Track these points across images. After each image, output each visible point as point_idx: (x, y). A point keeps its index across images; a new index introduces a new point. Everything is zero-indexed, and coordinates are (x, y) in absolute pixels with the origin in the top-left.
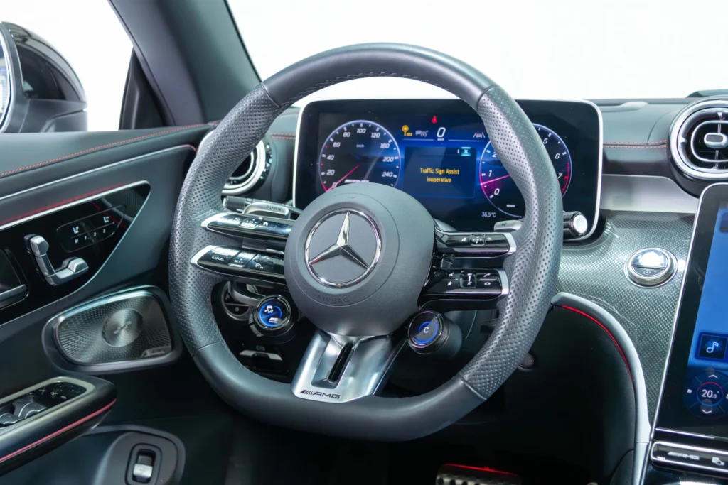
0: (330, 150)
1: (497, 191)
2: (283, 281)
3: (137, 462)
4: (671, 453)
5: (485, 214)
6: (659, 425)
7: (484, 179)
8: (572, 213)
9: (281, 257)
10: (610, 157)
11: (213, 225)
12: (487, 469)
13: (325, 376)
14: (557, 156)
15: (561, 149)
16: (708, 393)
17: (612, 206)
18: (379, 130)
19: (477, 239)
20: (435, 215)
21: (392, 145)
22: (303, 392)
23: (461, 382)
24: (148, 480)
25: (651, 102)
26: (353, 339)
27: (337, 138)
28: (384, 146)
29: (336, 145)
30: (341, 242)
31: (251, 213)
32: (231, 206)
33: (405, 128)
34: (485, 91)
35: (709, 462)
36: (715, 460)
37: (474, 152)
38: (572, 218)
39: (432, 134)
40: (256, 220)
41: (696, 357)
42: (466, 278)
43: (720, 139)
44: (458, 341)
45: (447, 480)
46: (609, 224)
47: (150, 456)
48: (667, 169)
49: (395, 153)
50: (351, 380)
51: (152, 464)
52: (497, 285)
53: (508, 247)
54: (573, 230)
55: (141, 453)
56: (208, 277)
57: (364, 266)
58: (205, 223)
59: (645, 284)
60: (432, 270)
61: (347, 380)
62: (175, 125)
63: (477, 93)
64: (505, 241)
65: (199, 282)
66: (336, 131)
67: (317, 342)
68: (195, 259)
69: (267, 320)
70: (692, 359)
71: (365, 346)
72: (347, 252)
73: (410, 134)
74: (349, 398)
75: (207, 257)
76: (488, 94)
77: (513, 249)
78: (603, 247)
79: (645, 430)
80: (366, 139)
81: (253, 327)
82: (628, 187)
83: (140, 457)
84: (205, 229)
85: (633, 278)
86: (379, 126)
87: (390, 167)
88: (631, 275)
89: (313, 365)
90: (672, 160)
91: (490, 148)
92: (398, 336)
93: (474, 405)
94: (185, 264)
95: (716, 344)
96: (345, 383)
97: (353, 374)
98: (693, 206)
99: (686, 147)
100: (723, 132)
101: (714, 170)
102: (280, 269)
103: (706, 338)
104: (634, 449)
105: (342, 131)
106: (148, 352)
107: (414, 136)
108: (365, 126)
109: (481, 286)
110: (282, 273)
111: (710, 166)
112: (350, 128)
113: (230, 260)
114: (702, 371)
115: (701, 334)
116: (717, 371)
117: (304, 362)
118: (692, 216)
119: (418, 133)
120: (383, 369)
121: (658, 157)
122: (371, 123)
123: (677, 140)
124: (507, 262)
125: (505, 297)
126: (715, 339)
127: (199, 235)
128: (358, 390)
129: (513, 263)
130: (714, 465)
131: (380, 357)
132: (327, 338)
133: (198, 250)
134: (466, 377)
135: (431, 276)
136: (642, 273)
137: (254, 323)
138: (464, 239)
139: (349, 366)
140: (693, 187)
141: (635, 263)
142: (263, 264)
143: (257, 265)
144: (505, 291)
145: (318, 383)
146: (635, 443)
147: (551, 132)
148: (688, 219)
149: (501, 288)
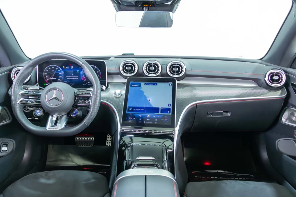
0: (46, 72)
1: (85, 80)
2: (41, 105)
3: (3, 147)
4: (124, 130)
5: (83, 85)
6: (122, 125)
7: (82, 77)
8: (102, 86)
9: (40, 99)
10: (108, 72)
11: (22, 94)
12: (86, 135)
13: (53, 124)
14: (98, 72)
15: (98, 71)
16: (130, 118)
17: (109, 81)
18: (58, 67)
19: (84, 93)
20: (73, 87)
21: (61, 70)
22: (49, 129)
23: (83, 123)
24: (6, 151)
25: (116, 57)
26: (58, 116)
27: (47, 69)
28: (59, 71)
29: (47, 71)
30: (54, 96)
31: (30, 90)
32: (25, 88)
33: (64, 67)
34: (83, 63)
35: (131, 131)
36: (132, 131)
37: (80, 71)
38: (102, 87)
39: (70, 68)
40: (32, 92)
41: (128, 111)
42: (82, 101)
43: (129, 68)
44: (82, 114)
45: (78, 138)
46: (109, 85)
47: (6, 145)
48: (120, 74)
49: (62, 72)
50: (59, 125)
51: (7, 147)
52: (89, 103)
53: (90, 95)
54: (103, 89)
55: (3, 145)
56: (22, 105)
57: (60, 101)
58: (20, 93)
59: (117, 97)
60: (75, 100)
61: (58, 125)
62: (3, 67)
63: (81, 63)
64: (89, 93)
65: (20, 107)
66: (47, 67)
67: (50, 117)
68: (18, 102)
69: (38, 114)
70: (127, 112)
71: (61, 117)
72: (56, 98)
73: (65, 68)
74: (59, 128)
75: (21, 101)
76: (84, 64)
77: (92, 95)
78: (108, 90)
79: (119, 126)
80: (55, 69)
81: (34, 115)
82: (112, 78)
83: (3, 146)
84: (20, 95)
85: (115, 97)
86: (57, 66)
87: (61, 75)
88: (114, 96)
89: (50, 123)
90: (120, 72)
91: (83, 70)
92: (68, 114)
93: (86, 127)
94: (16, 104)
95: (131, 109)
96: (58, 126)
97: (60, 123)
98: (125, 81)
99: (123, 69)
100: (130, 66)
101: (129, 74)
102: (39, 102)
103: (129, 108)
104: (118, 130)
105: (48, 68)
106: (3, 121)
107: (66, 68)
108: (54, 66)
109: (86, 103)
110: (40, 103)
111: (128, 73)
112: (50, 67)
113: (27, 101)
114: (129, 114)
115: (128, 107)
116: (132, 114)
117: (48, 122)
118: (125, 83)
119: (67, 68)
120: (66, 121)
121: (118, 71)
122: (55, 66)
123: (121, 68)
124: (90, 98)
125: (91, 105)
126: (131, 108)
127: (18, 96)
128: (61, 127)
129: (92, 98)
130: (132, 132)
131: (65, 119)
132: (52, 116)
133: (19, 100)
134: (84, 122)
135: (75, 101)
136: (116, 95)
137: (35, 114)
138: (81, 93)
139: (59, 122)
140: (125, 77)
141: (115, 94)
142: (35, 102)
143: (34, 102)
144: (91, 104)
145: (52, 126)
146: (118, 129)
147: (96, 67)
148: (124, 83)
149: (90, 103)
